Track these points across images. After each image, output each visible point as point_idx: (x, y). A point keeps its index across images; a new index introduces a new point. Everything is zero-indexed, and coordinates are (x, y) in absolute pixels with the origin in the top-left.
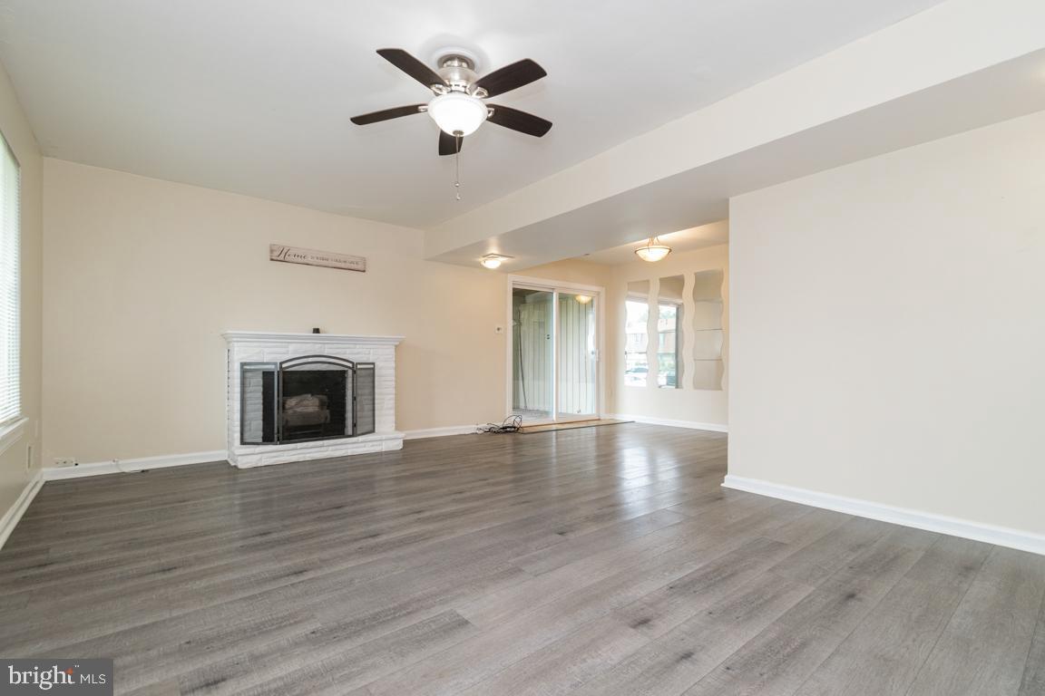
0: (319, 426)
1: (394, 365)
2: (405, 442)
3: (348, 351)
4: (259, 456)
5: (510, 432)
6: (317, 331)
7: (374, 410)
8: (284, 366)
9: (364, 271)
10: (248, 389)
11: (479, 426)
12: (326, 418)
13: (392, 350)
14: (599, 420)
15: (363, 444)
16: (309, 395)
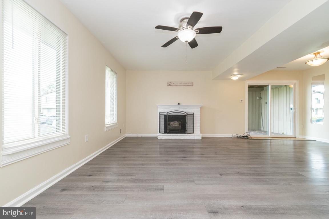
0: (178, 130)
1: (200, 113)
2: (203, 138)
3: (186, 109)
4: (162, 136)
5: (245, 138)
6: (179, 104)
7: (193, 127)
8: (168, 113)
9: (192, 86)
10: (161, 119)
11: (233, 135)
12: (180, 128)
13: (199, 109)
14: (295, 138)
15: (189, 136)
16: (176, 122)
